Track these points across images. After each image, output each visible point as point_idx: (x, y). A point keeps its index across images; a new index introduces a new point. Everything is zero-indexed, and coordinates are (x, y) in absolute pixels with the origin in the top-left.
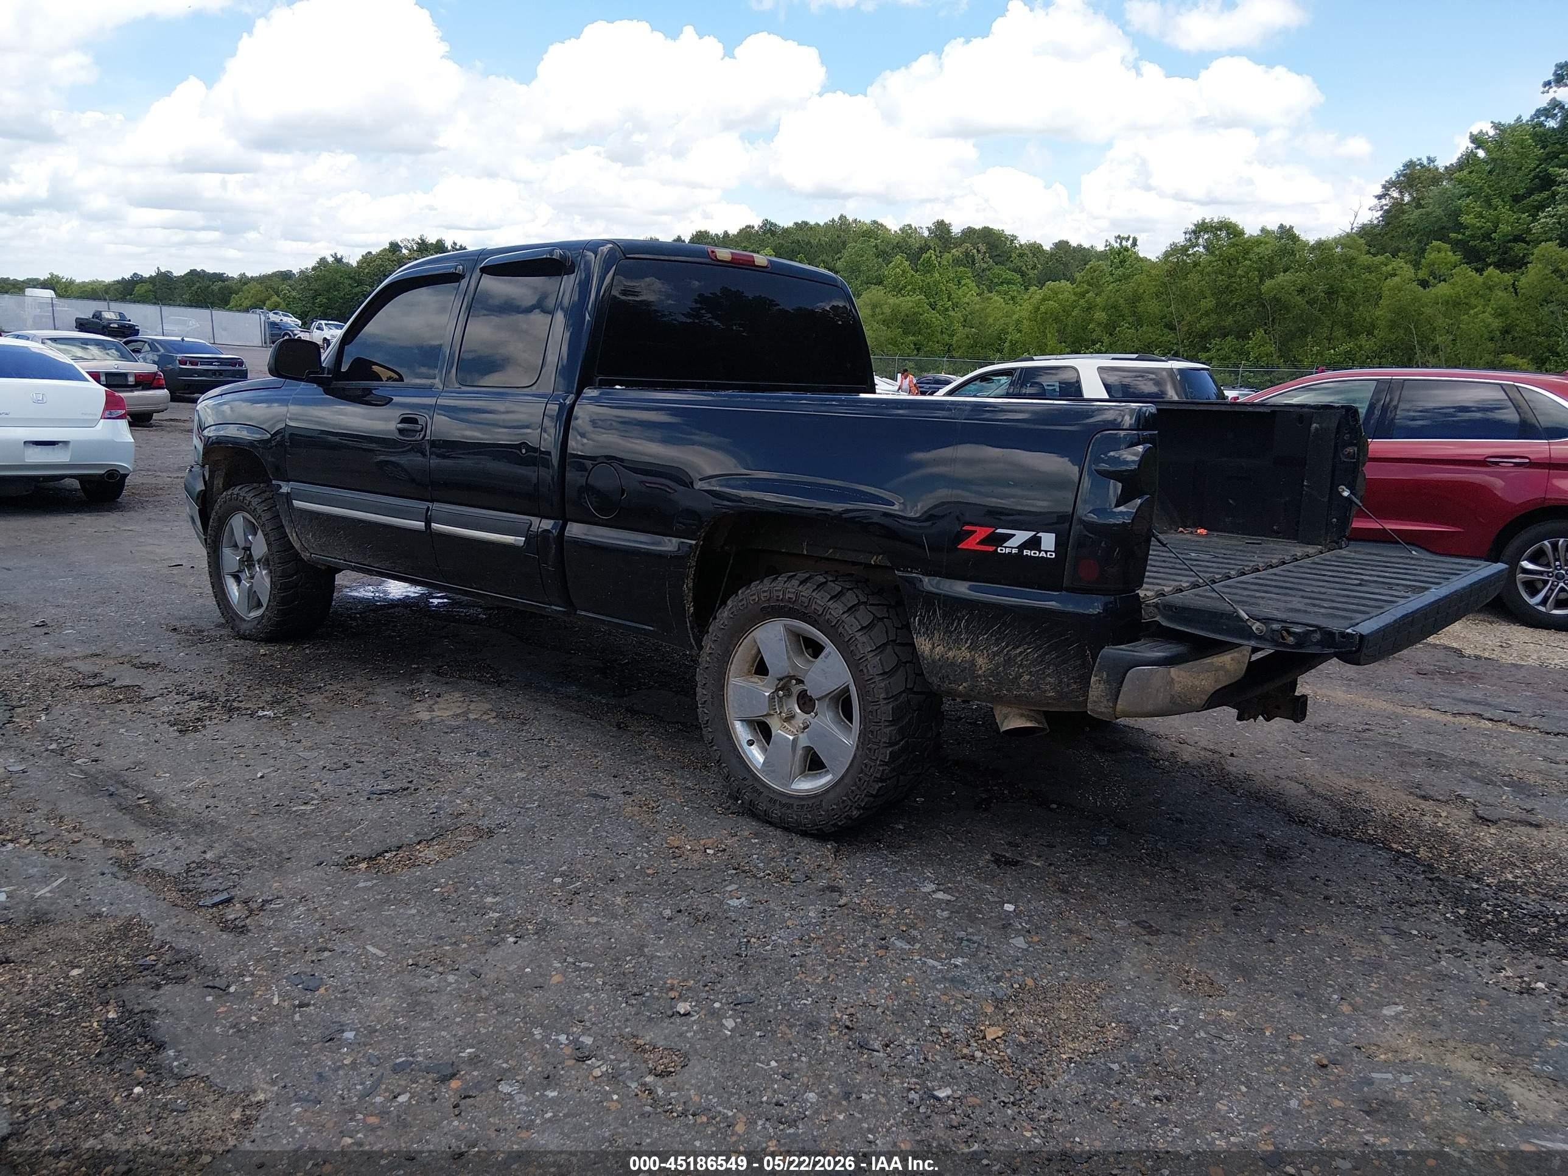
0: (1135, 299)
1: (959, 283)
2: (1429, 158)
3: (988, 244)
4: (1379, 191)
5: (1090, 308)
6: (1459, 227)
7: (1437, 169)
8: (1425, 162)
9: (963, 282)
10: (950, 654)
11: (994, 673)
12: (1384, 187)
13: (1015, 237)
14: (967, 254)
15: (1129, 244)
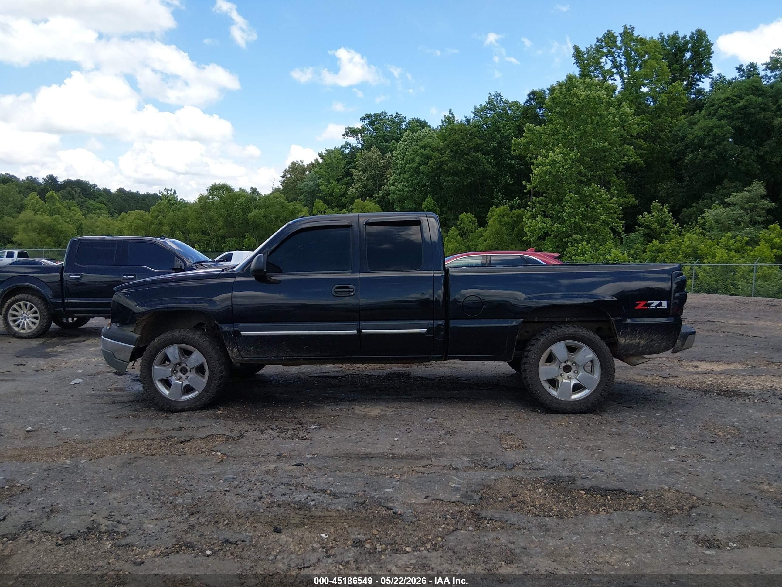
0: (185, 220)
1: (70, 209)
2: (301, 161)
3: (81, 188)
4: (282, 174)
5: (161, 224)
6: (319, 191)
7: (304, 166)
8: (300, 163)
9: (72, 208)
10: (632, 342)
11: (645, 345)
12: (283, 172)
13: (96, 186)
14: (69, 193)
15: (172, 192)
